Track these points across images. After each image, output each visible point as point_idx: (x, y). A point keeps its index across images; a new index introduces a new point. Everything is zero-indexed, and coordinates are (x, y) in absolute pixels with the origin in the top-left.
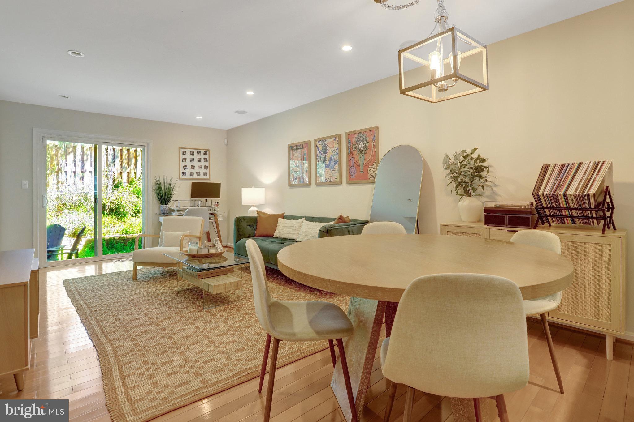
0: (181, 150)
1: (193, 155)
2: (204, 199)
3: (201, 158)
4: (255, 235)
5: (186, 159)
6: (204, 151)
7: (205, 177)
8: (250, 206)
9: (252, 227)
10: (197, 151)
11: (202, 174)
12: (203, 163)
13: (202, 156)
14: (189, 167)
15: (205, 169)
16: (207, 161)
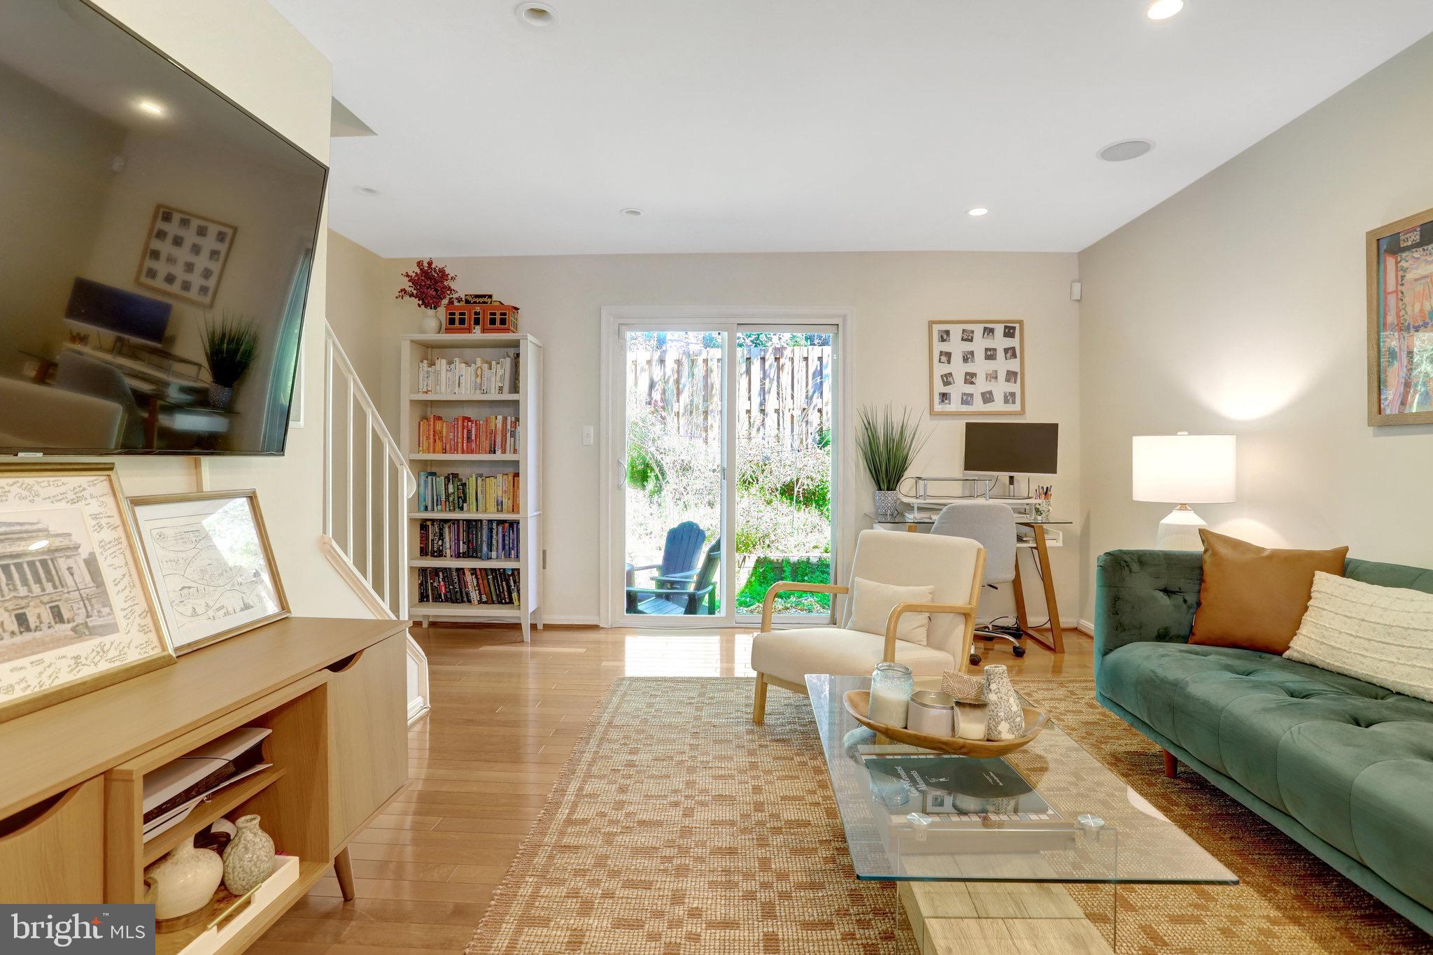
0: (936, 328)
1: (971, 340)
2: (1004, 476)
3: (995, 350)
4: (1191, 633)
5: (948, 355)
6: (1006, 327)
7: (1010, 408)
8: (1167, 508)
9: (1178, 599)
10: (982, 326)
11: (998, 397)
12: (1002, 365)
13: (1000, 342)
14: (959, 378)
15: (1008, 380)
16: (1016, 357)
